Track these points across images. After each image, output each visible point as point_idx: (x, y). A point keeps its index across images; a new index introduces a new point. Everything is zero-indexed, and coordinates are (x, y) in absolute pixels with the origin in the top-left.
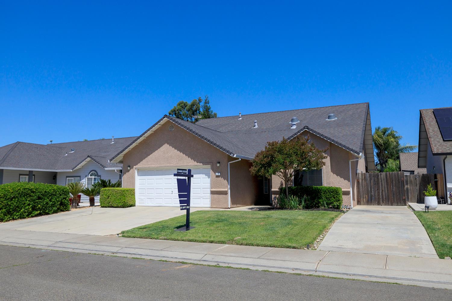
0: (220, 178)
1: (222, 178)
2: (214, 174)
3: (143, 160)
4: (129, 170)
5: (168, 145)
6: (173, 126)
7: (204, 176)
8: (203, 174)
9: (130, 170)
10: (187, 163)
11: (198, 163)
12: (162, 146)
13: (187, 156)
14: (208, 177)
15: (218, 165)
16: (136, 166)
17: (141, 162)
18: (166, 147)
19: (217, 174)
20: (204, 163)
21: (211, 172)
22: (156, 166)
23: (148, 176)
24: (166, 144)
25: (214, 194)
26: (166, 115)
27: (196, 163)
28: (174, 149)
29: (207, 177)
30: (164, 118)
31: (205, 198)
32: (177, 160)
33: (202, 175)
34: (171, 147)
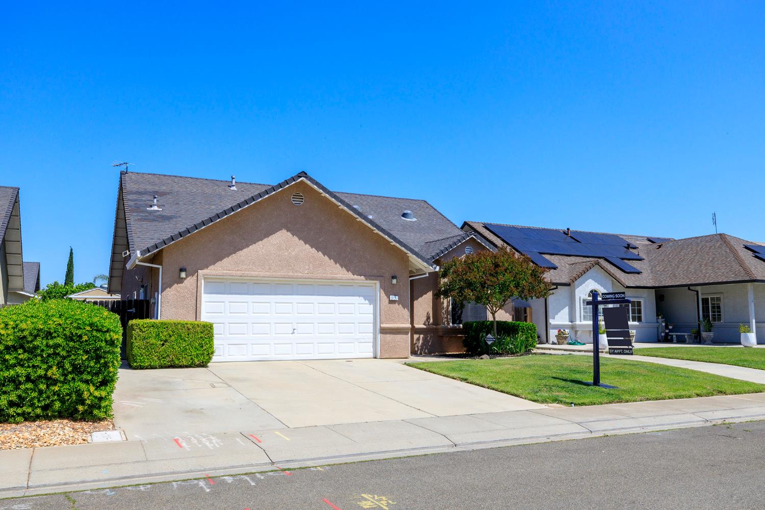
0: (397, 304)
1: (400, 305)
2: (386, 297)
3: (225, 260)
4: (182, 278)
5: (289, 234)
6: (302, 196)
7: (361, 300)
8: (359, 296)
9: (185, 279)
10: (332, 274)
11: (355, 276)
12: (274, 233)
13: (332, 261)
14: (369, 302)
15: (394, 281)
16: (205, 271)
17: (218, 264)
18: (282, 237)
19: (392, 298)
20: (369, 277)
21: (380, 294)
22: (262, 274)
23: (232, 294)
24: (284, 231)
25: (386, 333)
26: (303, 172)
27: (350, 275)
28: (303, 242)
29: (367, 302)
30: (301, 177)
31: (362, 341)
32: (311, 265)
33: (358, 298)
34: (296, 239)
